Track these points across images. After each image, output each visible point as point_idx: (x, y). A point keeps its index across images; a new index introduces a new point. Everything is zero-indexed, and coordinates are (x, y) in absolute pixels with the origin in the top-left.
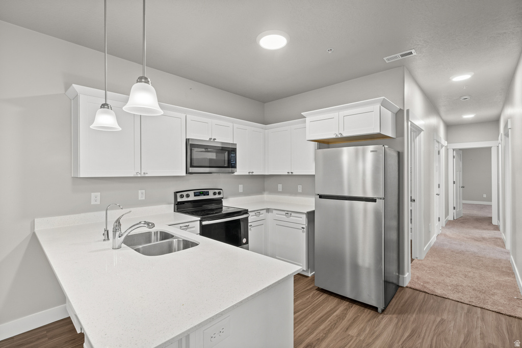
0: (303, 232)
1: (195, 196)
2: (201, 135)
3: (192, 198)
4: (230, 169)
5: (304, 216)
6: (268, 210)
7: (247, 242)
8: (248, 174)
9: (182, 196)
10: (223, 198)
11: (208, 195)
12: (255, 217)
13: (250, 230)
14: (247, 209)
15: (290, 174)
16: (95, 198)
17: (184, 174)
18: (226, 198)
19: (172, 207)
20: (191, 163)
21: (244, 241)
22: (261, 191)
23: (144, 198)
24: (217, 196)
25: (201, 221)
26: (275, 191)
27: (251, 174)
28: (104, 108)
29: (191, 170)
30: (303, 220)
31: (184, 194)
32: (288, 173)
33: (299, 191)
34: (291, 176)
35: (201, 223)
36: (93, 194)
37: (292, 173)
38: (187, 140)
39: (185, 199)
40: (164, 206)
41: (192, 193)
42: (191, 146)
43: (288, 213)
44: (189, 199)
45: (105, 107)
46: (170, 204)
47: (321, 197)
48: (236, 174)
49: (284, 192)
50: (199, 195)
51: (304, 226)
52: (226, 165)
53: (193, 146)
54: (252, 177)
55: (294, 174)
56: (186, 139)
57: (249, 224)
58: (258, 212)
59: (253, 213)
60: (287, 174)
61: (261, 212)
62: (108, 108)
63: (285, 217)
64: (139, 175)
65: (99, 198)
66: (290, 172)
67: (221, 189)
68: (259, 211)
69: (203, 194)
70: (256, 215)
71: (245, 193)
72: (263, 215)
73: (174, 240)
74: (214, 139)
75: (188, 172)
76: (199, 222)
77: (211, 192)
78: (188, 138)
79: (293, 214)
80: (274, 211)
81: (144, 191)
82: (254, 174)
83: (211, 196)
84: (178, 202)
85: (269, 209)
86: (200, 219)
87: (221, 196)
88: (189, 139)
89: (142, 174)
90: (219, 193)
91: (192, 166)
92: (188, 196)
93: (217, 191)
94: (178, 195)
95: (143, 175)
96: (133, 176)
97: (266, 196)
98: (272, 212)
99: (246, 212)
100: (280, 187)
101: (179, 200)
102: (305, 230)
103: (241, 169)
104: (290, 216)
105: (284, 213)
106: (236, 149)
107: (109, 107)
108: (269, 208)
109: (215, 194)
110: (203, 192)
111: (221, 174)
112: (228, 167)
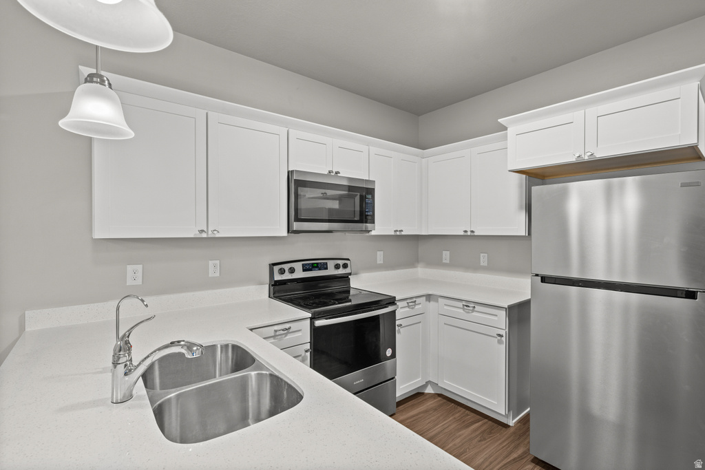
0: (500, 342)
1: (304, 270)
2: (314, 165)
3: (300, 274)
4: (363, 226)
5: (503, 314)
6: (429, 297)
7: (393, 356)
8: (393, 233)
9: (282, 272)
10: (350, 274)
11: (326, 269)
12: (407, 309)
13: (399, 332)
14: (393, 295)
15: (469, 233)
16: (134, 274)
17: (284, 233)
18: (356, 274)
19: (265, 289)
20: (296, 214)
21: (389, 352)
22: (413, 262)
23: (217, 274)
24: (341, 271)
25: (312, 319)
26: (437, 263)
27: (398, 233)
28: (92, 82)
29: (296, 226)
30: (501, 320)
31: (287, 267)
32: (466, 231)
33: (482, 264)
34: (469, 237)
35: (312, 324)
36: (130, 268)
37: (472, 232)
38: (290, 173)
39: (287, 276)
40: (252, 288)
41: (298, 266)
42: (297, 184)
43: (468, 305)
44: (294, 276)
45: (95, 79)
46: (261, 284)
47: (544, 279)
48: (373, 233)
49: (453, 265)
50: (310, 270)
51: (503, 333)
52: (357, 218)
53: (300, 184)
54: (399, 238)
55: (476, 234)
56: (288, 172)
57: (397, 322)
58: (411, 301)
59: (404, 304)
60: (462, 233)
61: (418, 300)
62: (102, 82)
63: (461, 311)
64: (204, 235)
65: (140, 274)
66: (469, 230)
67: (348, 259)
68: (414, 300)
69: (317, 267)
70: (409, 306)
71: (387, 266)
72: (420, 306)
73: (253, 373)
74: (337, 173)
75: (290, 229)
76: (309, 321)
77: (331, 264)
78: (290, 169)
79: (478, 308)
80: (440, 299)
81: (218, 262)
82: (403, 233)
83: (331, 271)
84: (276, 282)
85: (430, 295)
86: (310, 315)
87: (347, 271)
88: (292, 171)
89: (210, 232)
90: (345, 266)
91: (298, 219)
92: (292, 271)
93: (341, 262)
94: (276, 268)
95: (210, 235)
96: (192, 236)
97: (421, 271)
98: (437, 301)
99: (392, 301)
100: (446, 256)
101: (278, 277)
102: (504, 339)
103: (382, 225)
104: (473, 311)
105: (460, 304)
106: (374, 189)
107: (104, 81)
108: (430, 293)
109: (337, 267)
110: (317, 264)
111: (347, 234)
112: (361, 221)
